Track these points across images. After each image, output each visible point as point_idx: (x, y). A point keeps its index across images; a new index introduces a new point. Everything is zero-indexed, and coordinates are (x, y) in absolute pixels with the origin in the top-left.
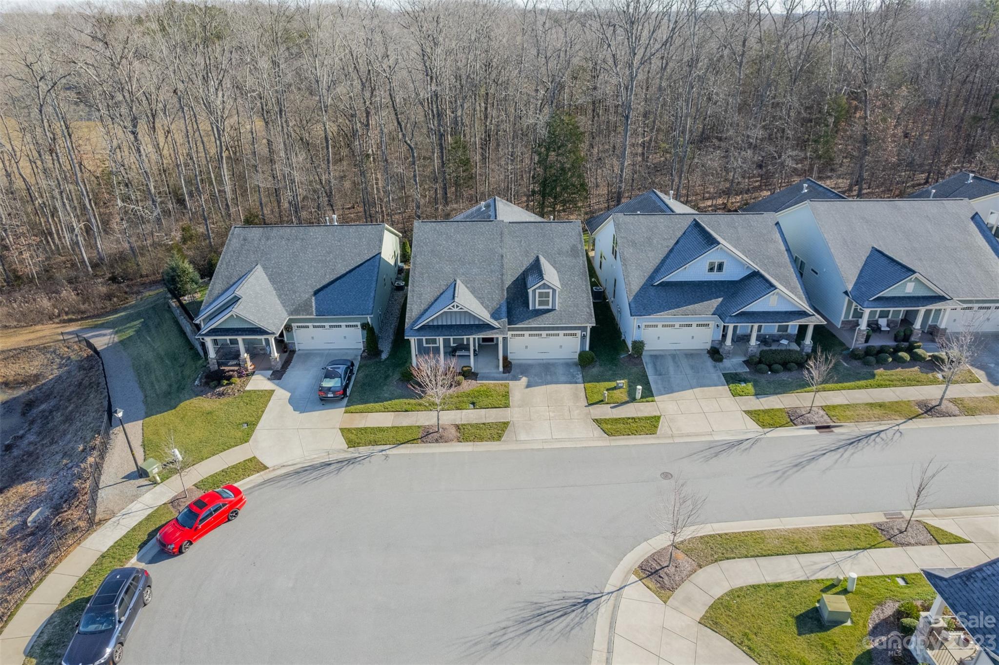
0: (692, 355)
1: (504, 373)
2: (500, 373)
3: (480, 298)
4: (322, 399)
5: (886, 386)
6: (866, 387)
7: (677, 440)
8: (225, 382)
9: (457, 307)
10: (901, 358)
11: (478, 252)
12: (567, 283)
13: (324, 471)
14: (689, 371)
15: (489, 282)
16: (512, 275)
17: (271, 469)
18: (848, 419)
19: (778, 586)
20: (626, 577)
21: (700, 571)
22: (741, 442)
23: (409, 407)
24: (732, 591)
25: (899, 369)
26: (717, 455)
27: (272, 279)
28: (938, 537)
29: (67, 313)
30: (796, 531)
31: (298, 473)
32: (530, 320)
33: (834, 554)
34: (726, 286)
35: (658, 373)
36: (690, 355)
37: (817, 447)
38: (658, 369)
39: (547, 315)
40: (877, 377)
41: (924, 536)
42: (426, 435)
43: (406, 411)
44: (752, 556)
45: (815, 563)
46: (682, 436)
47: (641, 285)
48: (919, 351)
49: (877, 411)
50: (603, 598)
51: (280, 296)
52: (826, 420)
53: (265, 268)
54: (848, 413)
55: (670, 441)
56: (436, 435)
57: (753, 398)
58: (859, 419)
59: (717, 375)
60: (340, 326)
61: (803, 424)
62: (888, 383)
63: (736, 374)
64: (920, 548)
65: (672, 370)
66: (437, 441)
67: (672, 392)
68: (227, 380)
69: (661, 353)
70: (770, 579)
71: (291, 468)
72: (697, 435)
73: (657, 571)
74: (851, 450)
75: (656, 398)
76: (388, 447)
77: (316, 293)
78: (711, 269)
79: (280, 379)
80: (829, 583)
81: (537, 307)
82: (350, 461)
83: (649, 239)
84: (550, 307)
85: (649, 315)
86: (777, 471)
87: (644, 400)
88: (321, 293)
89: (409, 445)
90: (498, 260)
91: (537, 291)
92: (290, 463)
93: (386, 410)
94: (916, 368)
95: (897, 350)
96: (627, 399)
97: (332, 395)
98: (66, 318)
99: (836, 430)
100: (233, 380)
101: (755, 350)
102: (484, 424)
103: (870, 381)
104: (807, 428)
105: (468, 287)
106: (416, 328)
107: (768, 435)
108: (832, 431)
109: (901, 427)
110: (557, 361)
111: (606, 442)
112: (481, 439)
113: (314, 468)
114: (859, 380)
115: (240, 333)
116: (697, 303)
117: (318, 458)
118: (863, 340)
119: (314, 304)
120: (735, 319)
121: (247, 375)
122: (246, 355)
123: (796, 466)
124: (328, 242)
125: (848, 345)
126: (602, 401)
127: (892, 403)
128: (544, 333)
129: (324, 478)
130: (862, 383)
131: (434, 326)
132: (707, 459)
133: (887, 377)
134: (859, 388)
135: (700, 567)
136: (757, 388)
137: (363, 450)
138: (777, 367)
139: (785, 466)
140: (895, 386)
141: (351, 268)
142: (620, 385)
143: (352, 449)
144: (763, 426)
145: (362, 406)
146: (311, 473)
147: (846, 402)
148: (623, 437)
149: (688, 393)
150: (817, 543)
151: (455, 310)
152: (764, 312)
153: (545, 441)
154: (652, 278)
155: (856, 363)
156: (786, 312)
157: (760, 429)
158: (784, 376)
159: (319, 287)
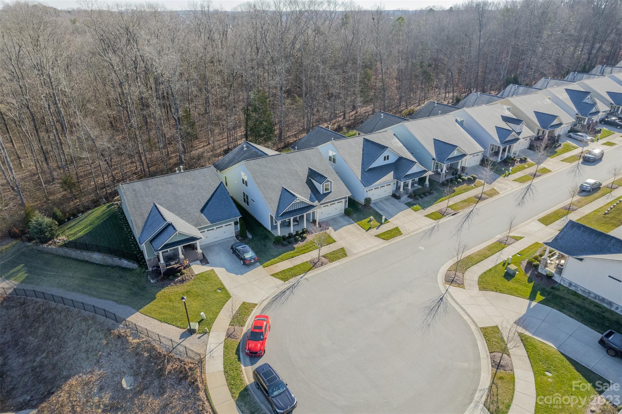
0: (387, 199)
1: (320, 227)
5: (461, 193)
7: (412, 234)
8: (179, 274)
10: (460, 181)
14: (392, 206)
17: (259, 304)
18: (459, 209)
19: (490, 270)
20: (445, 287)
21: (465, 275)
22: (433, 228)
23: (293, 255)
24: (479, 277)
25: (460, 186)
26: (430, 235)
27: (170, 209)
28: (517, 239)
30: (479, 251)
31: (274, 300)
32: (323, 200)
33: (496, 254)
34: (393, 165)
35: (382, 210)
36: (386, 199)
37: (458, 222)
38: (380, 208)
39: (329, 195)
40: (456, 191)
41: (513, 240)
42: (314, 264)
43: (293, 257)
44: (475, 264)
45: (494, 259)
46: (412, 232)
47: (361, 172)
48: (463, 177)
49: (466, 203)
50: (445, 296)
51: (182, 218)
52: (453, 212)
53: (160, 204)
54: (457, 207)
55: (410, 235)
56: (320, 263)
57: (422, 210)
58: (463, 208)
59: (403, 206)
60: (222, 227)
61: (447, 215)
63: (409, 202)
64: (514, 244)
65: (385, 207)
66: (322, 265)
67: (393, 216)
68: (179, 273)
69: (376, 201)
70: (486, 269)
71: (268, 300)
72: (417, 230)
73: (453, 280)
74: (469, 219)
75: (389, 220)
76: (302, 275)
77: (202, 211)
78: (385, 159)
79: (208, 263)
80: (503, 263)
81: (324, 192)
82: (293, 287)
84: (329, 191)
85: (371, 185)
86: (455, 234)
87: (386, 222)
88: (205, 210)
89: (311, 271)
91: (324, 184)
92: (265, 298)
93: (282, 260)
94: (465, 184)
95: (456, 179)
96: (379, 224)
97: (253, 261)
101: (411, 190)
102: (333, 252)
104: (450, 216)
106: (280, 215)
107: (440, 222)
108: (458, 215)
109: (476, 207)
110: (336, 216)
111: (386, 243)
112: (339, 258)
113: (279, 296)
115: (181, 243)
116: (385, 176)
118: (444, 177)
119: (205, 218)
120: (404, 179)
123: (459, 230)
125: (438, 181)
126: (370, 227)
127: (467, 199)
128: (329, 204)
129: (290, 298)
131: (287, 212)
132: (429, 238)
133: (459, 190)
135: (463, 273)
136: (421, 206)
137: (293, 281)
138: (423, 196)
139: (455, 231)
140: (463, 193)
141: (211, 193)
142: (371, 219)
143: (286, 282)
144: (435, 220)
145: (269, 262)
147: (454, 203)
148: (392, 239)
149: (399, 215)
150: (488, 253)
151: (298, 201)
152: (412, 174)
153: (365, 251)
154: (363, 168)
155: (446, 187)
156: (419, 172)
157: (434, 221)
158: (426, 199)
159: (201, 208)
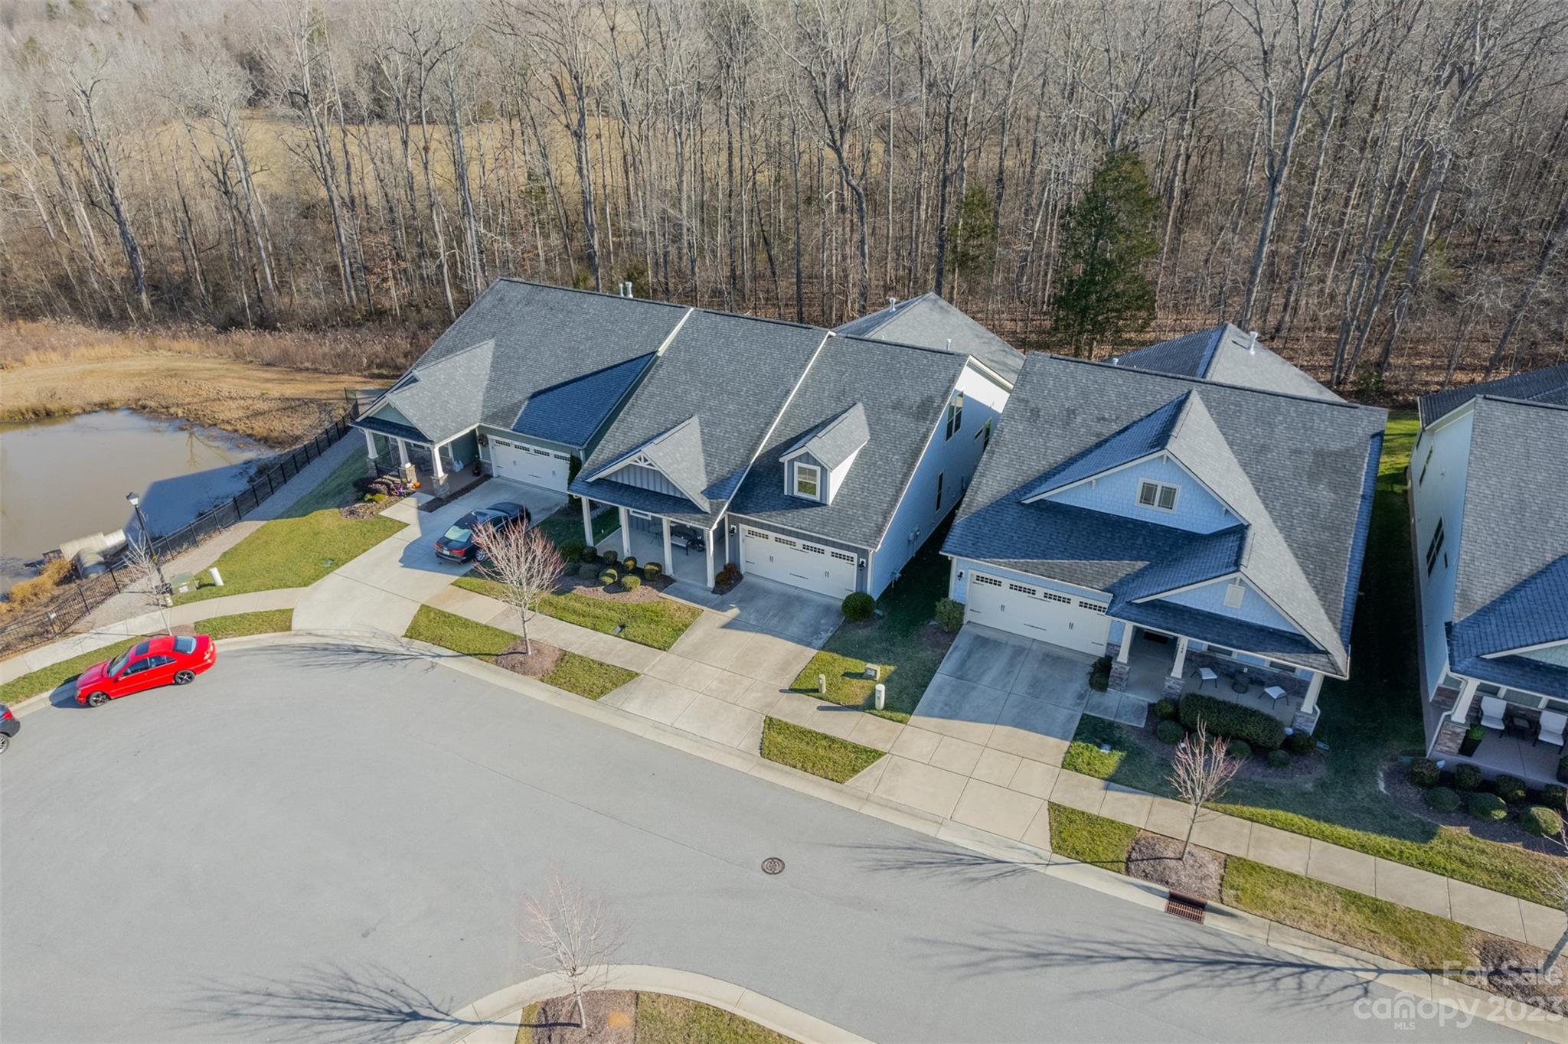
1: (714, 592)
2: (707, 590)
3: (710, 456)
4: (439, 555)
5: (1443, 871)
6: (1387, 855)
7: (867, 809)
8: (369, 497)
9: (646, 460)
10: (1536, 821)
11: (755, 377)
12: (875, 464)
13: (342, 658)
14: (1021, 689)
15: (740, 432)
16: (793, 429)
17: (292, 633)
18: (1263, 906)
20: (508, 1009)
22: (979, 860)
25: (1511, 846)
26: (905, 866)
27: (495, 365)
29: (379, 366)
31: (315, 649)
32: (774, 513)
34: (1170, 541)
35: (961, 673)
36: (1055, 658)
37: (1124, 938)
38: (968, 664)
39: (806, 512)
40: (1435, 842)
42: (508, 654)
46: (884, 805)
47: (999, 496)
49: (1354, 919)
51: (488, 391)
52: (1208, 891)
53: (498, 345)
54: (1277, 894)
55: (854, 806)
56: (520, 659)
57: (1101, 783)
58: (1290, 918)
59: (1069, 715)
60: (547, 454)
61: (1146, 876)
62: (1456, 865)
63: (1111, 725)
65: (991, 675)
66: (513, 668)
68: (371, 494)
69: (1001, 638)
71: (313, 640)
72: (914, 815)
73: (557, 1024)
74: (1199, 976)
75: (912, 719)
76: (450, 652)
77: (534, 396)
79: (431, 511)
81: (796, 493)
82: (385, 656)
83: (1072, 412)
84: (817, 498)
85: (977, 558)
86: (983, 949)
87: (888, 714)
88: (539, 398)
89: (475, 660)
90: (776, 398)
91: (797, 464)
92: (320, 633)
93: (504, 598)
95: (1538, 797)
96: (860, 701)
97: (448, 553)
98: (376, 371)
99: (1209, 920)
100: (377, 497)
101: (1178, 689)
102: (601, 664)
103: (1409, 847)
104: (1149, 890)
105: (702, 433)
106: (590, 480)
107: (1052, 871)
108: (1199, 920)
109: (1383, 979)
110: (815, 597)
111: (745, 763)
112: (573, 687)
113: (338, 650)
114: (1382, 831)
115: (397, 431)
116: (1086, 558)
117: (357, 637)
118: (1454, 747)
119: (521, 412)
120: (1134, 610)
121: (401, 494)
122: (408, 465)
123: (1038, 955)
124: (598, 321)
125: (1427, 746)
126: (816, 691)
127: (1414, 915)
128: (800, 542)
130: (1384, 841)
131: (617, 483)
132: (881, 867)
133: (1462, 853)
134: (1364, 849)
136: (1124, 770)
137: (417, 646)
139: (1011, 946)
141: (601, 367)
142: (869, 673)
143: (405, 640)
144: (1059, 848)
145: (481, 581)
146: (326, 656)
148: (781, 766)
151: (643, 465)
152: (1209, 615)
153: (658, 726)
154: (1028, 487)
155: (1412, 793)
157: (1046, 851)
159: (543, 387)
